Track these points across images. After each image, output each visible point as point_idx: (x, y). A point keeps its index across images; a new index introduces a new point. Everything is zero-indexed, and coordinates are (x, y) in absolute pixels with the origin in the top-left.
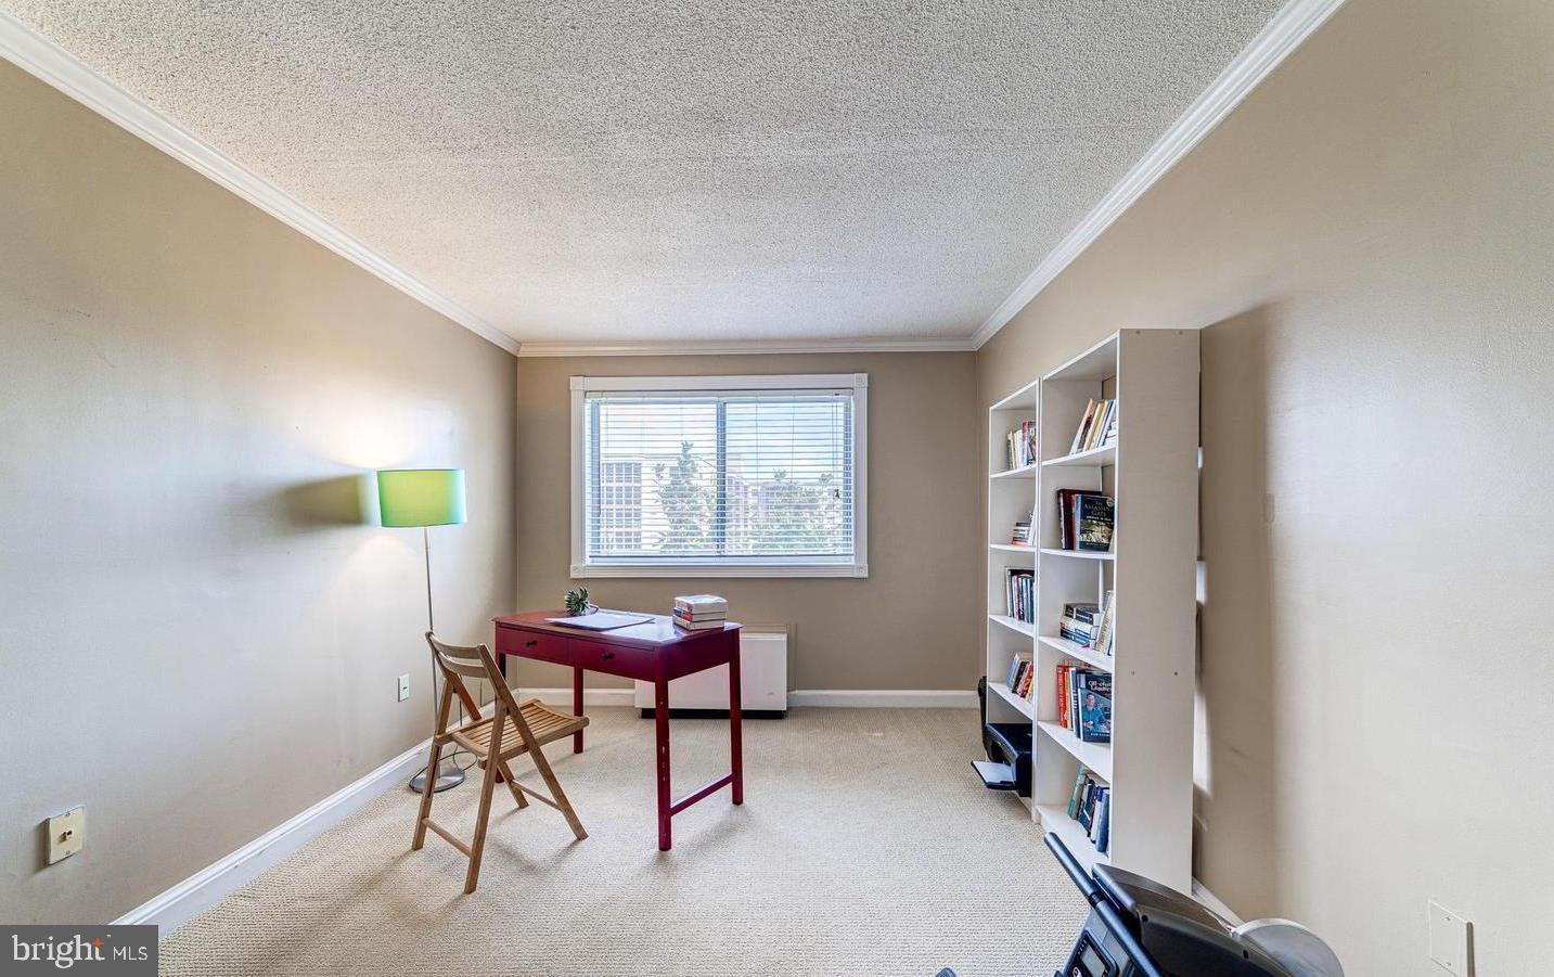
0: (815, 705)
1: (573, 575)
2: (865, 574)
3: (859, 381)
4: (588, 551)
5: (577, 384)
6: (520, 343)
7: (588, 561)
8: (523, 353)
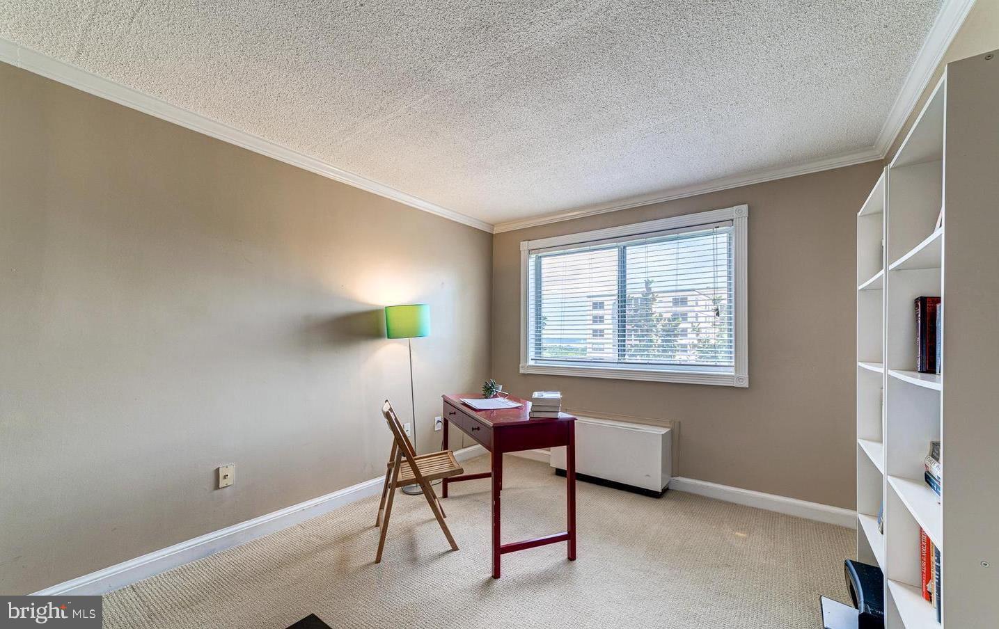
0: (696, 492)
1: (522, 371)
2: (745, 384)
3: (740, 213)
4: (532, 354)
5: (524, 246)
6: (493, 225)
7: (531, 363)
8: (496, 231)
